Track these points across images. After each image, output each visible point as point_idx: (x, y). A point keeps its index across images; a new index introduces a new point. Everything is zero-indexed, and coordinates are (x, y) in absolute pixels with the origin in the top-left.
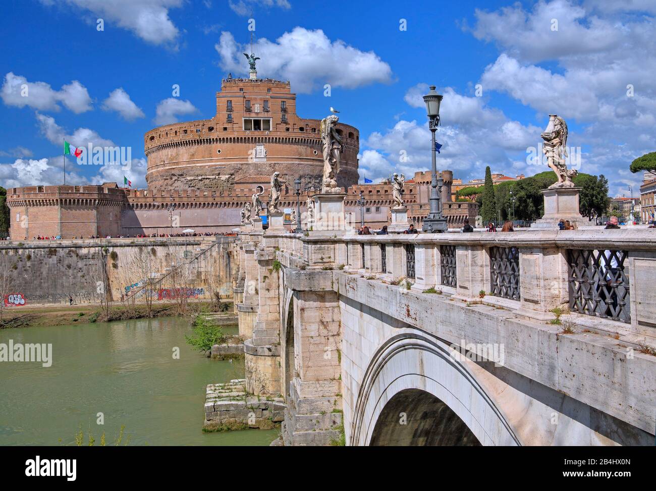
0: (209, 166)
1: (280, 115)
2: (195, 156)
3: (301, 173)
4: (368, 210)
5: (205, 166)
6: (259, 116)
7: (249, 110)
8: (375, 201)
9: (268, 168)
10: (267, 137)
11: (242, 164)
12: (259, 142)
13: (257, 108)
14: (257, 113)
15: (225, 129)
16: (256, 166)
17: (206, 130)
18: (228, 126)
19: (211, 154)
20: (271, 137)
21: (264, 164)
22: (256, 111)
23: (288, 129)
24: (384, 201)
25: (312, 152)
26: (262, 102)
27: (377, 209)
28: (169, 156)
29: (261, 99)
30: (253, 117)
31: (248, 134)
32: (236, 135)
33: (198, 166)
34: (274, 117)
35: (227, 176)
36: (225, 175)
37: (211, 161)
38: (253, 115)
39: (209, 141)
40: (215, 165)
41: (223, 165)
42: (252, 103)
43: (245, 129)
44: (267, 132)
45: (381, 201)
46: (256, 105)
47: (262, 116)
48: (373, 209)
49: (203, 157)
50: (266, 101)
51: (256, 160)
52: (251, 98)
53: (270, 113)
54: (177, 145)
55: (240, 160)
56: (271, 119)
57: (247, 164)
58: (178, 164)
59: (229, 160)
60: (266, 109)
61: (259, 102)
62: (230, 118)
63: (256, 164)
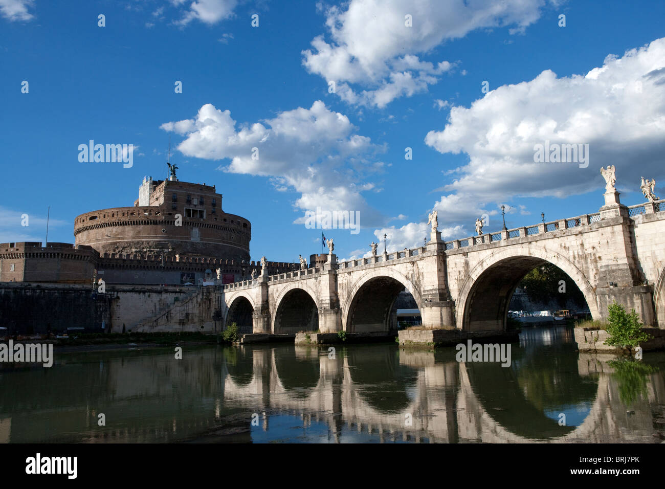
0: (154, 242)
1: (211, 208)
2: (141, 234)
5: (150, 241)
6: (197, 207)
7: (189, 202)
9: (201, 246)
10: (202, 223)
11: (181, 242)
12: (195, 226)
13: (195, 202)
14: (195, 206)
15: (170, 214)
16: (193, 244)
18: (173, 212)
19: (156, 232)
20: (204, 224)
21: (198, 243)
22: (195, 203)
23: (216, 219)
26: (199, 198)
29: (198, 195)
30: (192, 208)
31: (187, 219)
33: (143, 241)
34: (208, 209)
35: (170, 250)
36: (168, 249)
37: (156, 237)
38: (192, 206)
39: (156, 223)
40: (160, 241)
41: (166, 241)
42: (192, 197)
43: (186, 216)
44: (201, 219)
46: (195, 199)
47: (199, 208)
49: (149, 235)
50: (202, 197)
51: (192, 240)
52: (191, 194)
53: (204, 206)
54: (124, 224)
55: (181, 238)
56: (205, 211)
57: (185, 242)
58: (123, 238)
59: (172, 238)
60: (201, 203)
61: (197, 197)
62: (174, 208)
63: (192, 242)
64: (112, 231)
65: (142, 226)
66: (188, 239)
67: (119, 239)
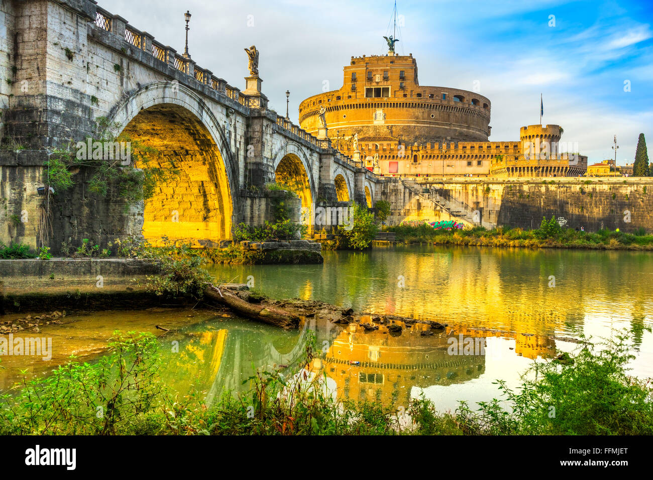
1: (398, 82)
3: (417, 134)
4: (469, 164)
5: (334, 129)
6: (380, 84)
7: (370, 79)
8: (476, 156)
9: (385, 130)
10: (386, 103)
11: (363, 127)
12: (378, 107)
13: (378, 78)
14: (378, 83)
15: (350, 97)
16: (375, 128)
17: (334, 99)
18: (353, 94)
19: (338, 119)
20: (389, 103)
21: (382, 126)
22: (377, 81)
23: (405, 96)
24: (486, 155)
25: (429, 115)
26: (382, 73)
27: (479, 163)
28: (310, 123)
29: (381, 70)
30: (374, 86)
31: (369, 100)
32: (358, 102)
34: (392, 85)
35: (350, 137)
36: (348, 136)
37: (338, 125)
38: (374, 84)
39: (337, 108)
40: (342, 128)
41: (347, 128)
42: (373, 73)
43: (367, 96)
44: (385, 99)
45: (482, 155)
46: (377, 76)
47: (382, 85)
48: (475, 162)
49: (333, 122)
50: (385, 71)
51: (376, 123)
52: (373, 70)
53: (389, 82)
54: (314, 113)
55: (363, 123)
56: (390, 87)
57: (367, 126)
59: (353, 123)
60: (386, 79)
61: (379, 72)
62: (354, 89)
63: (375, 126)
66: (369, 122)
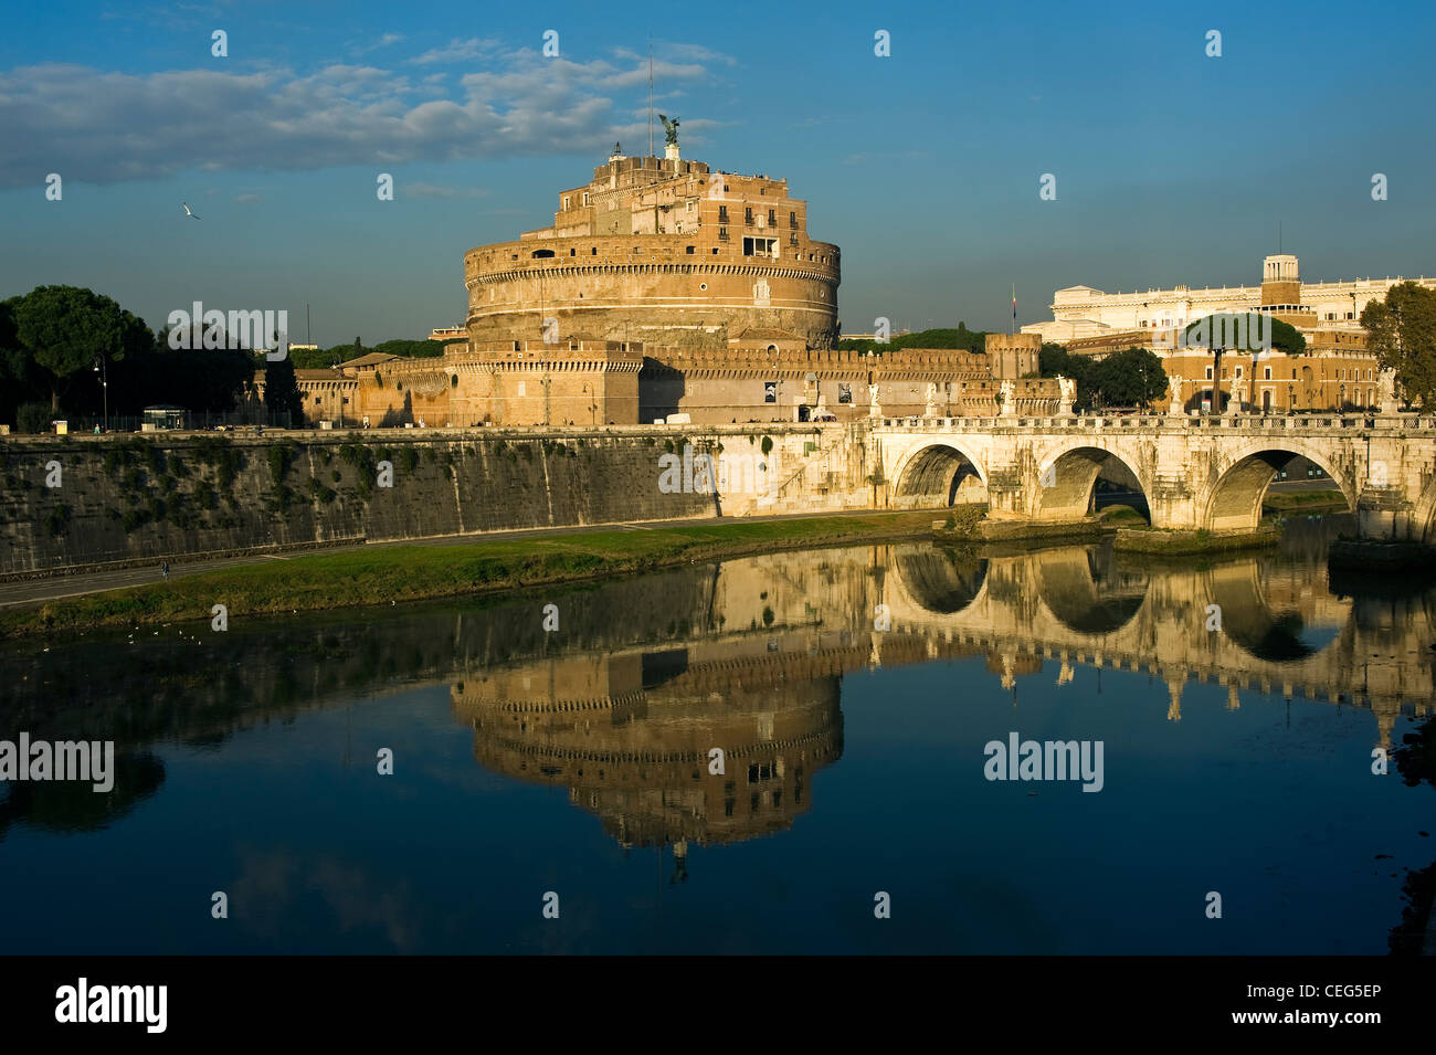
0: (686, 310)
1: (789, 234)
2: (658, 293)
3: (809, 326)
5: (678, 309)
6: (764, 232)
7: (749, 220)
9: (772, 317)
10: (774, 268)
11: (738, 309)
12: (762, 275)
13: (761, 222)
14: (761, 230)
15: (716, 251)
16: (758, 313)
17: (681, 251)
18: (722, 247)
19: (688, 290)
20: (778, 268)
21: (768, 310)
22: (760, 226)
23: (796, 257)
26: (768, 212)
28: (597, 288)
29: (766, 207)
30: (755, 234)
31: (749, 262)
32: (731, 263)
33: (664, 309)
34: (782, 236)
35: (716, 328)
36: (712, 325)
37: (690, 302)
38: (756, 232)
39: (687, 269)
40: (698, 309)
41: (709, 309)
42: (754, 212)
43: (745, 254)
44: (773, 260)
46: (760, 216)
47: (767, 235)
49: (675, 295)
50: (772, 210)
51: (758, 303)
52: (755, 204)
53: (776, 230)
54: (620, 270)
55: (737, 302)
56: (778, 239)
57: (747, 310)
58: (617, 302)
59: (720, 301)
60: (772, 224)
61: (763, 211)
62: (723, 235)
63: (756, 309)
64: (593, 286)
65: (658, 277)
66: (748, 302)
67: (610, 302)
